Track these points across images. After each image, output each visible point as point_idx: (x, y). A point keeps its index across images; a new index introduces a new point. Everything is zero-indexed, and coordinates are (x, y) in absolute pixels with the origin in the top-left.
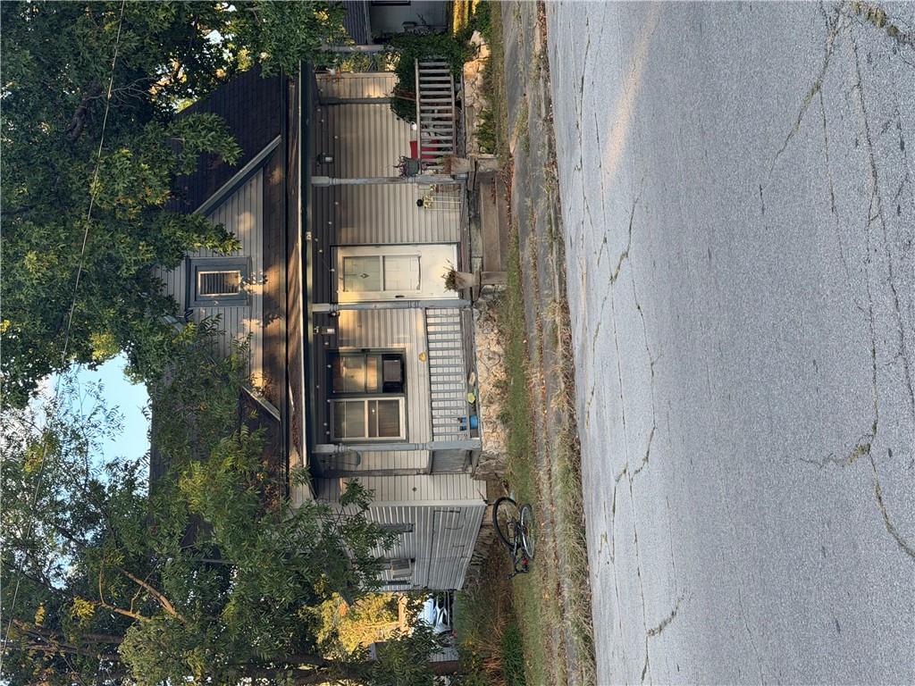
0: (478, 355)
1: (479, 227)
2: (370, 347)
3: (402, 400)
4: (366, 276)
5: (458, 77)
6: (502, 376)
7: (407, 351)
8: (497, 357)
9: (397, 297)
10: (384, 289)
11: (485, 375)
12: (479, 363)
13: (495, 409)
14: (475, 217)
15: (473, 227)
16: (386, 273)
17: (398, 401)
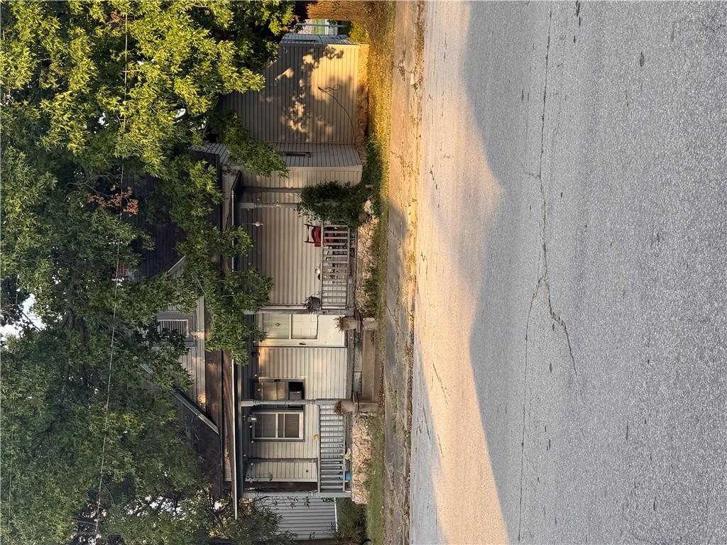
0: (354, 440)
1: (361, 350)
2: (281, 378)
3: (301, 414)
4: (279, 324)
5: (354, 238)
6: (368, 456)
7: (306, 383)
8: (366, 443)
9: (301, 344)
10: (292, 338)
11: (358, 453)
12: (354, 445)
13: (362, 478)
14: (358, 342)
15: (357, 350)
16: (294, 323)
17: (299, 415)
